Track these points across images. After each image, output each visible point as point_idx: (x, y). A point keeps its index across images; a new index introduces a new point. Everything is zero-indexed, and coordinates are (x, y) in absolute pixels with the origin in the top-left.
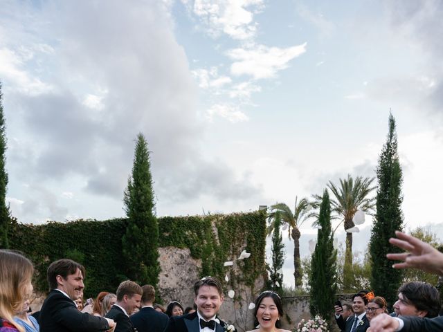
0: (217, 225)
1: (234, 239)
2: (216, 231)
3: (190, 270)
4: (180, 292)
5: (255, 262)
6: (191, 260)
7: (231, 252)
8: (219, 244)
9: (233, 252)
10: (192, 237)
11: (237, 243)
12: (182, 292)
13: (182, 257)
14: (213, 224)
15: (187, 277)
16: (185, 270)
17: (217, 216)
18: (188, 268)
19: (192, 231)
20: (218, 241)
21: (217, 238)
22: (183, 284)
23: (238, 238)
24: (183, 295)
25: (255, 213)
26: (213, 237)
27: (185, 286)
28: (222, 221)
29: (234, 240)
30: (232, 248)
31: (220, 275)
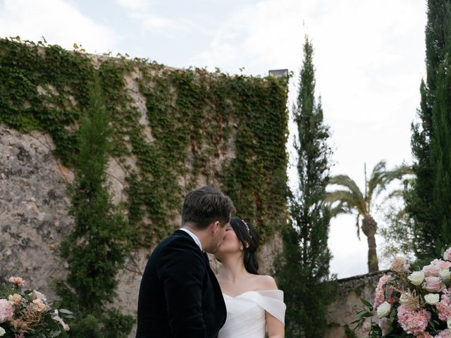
0: (141, 89)
1: (196, 133)
2: (140, 104)
3: (52, 195)
4: (14, 254)
5: (259, 200)
6: (55, 167)
7: (189, 166)
8: (149, 139)
9: (195, 166)
10: (60, 103)
11: (205, 146)
12: (23, 255)
13: (22, 154)
14: (130, 83)
15: (42, 216)
16: (36, 194)
17: (142, 66)
18: (45, 189)
19: (59, 88)
20: (147, 132)
21: (143, 121)
22: (28, 232)
23: (210, 135)
24: (26, 264)
25: (257, 80)
26: (132, 116)
27: (36, 238)
28: (159, 82)
29: (196, 136)
30: (190, 156)
31: (155, 220)
